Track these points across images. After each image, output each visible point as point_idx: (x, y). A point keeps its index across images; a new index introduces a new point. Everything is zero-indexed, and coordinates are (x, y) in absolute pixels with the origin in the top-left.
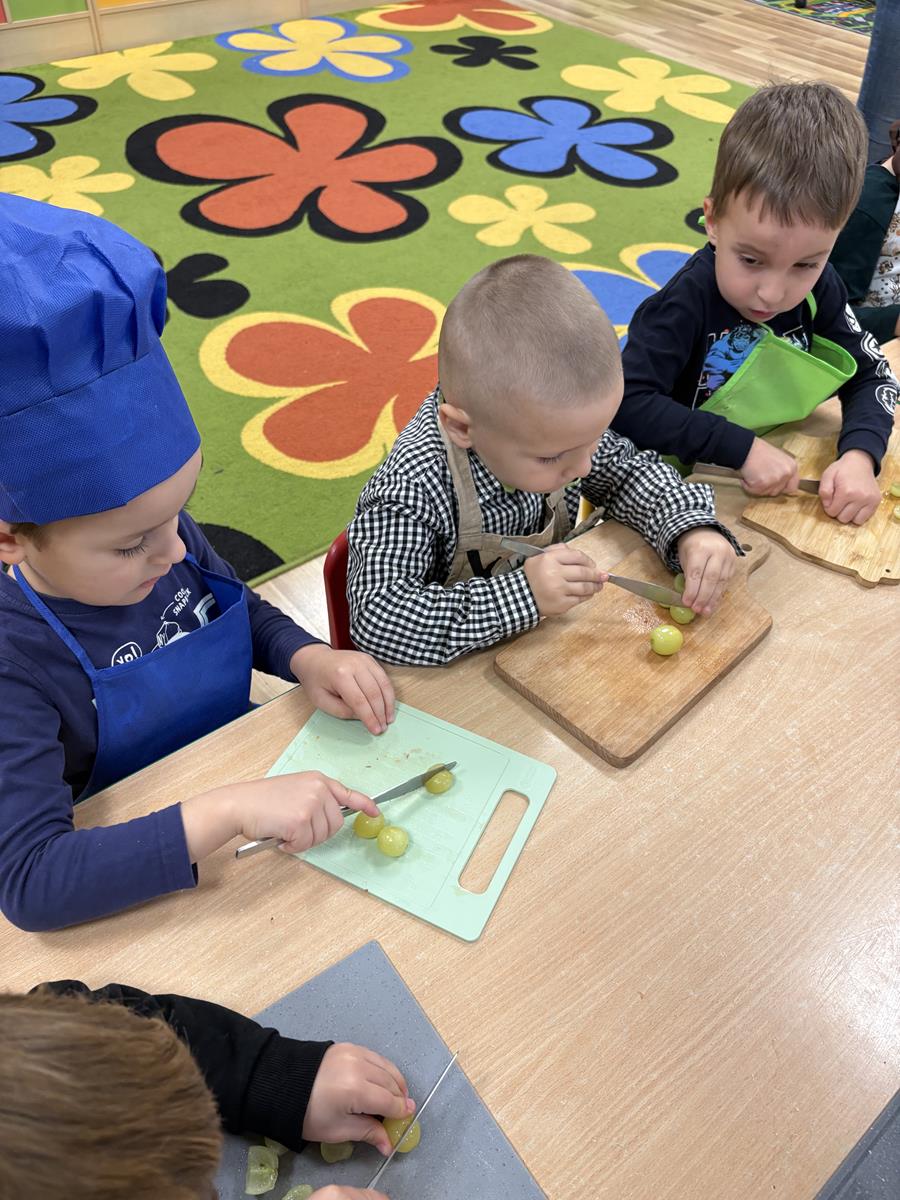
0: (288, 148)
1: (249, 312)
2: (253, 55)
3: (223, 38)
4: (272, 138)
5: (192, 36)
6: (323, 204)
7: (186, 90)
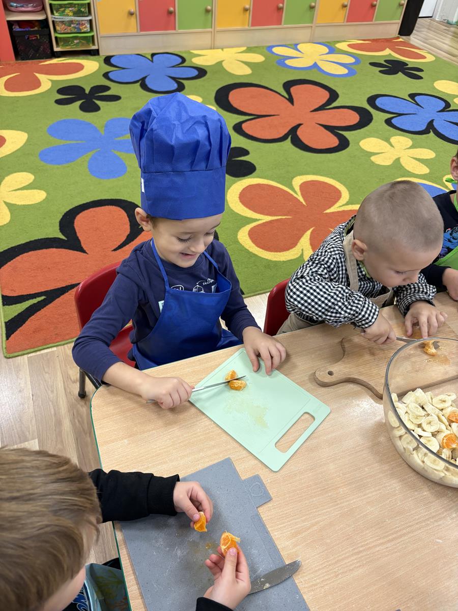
0: (289, 104)
1: (254, 178)
2: (282, 58)
3: (270, 48)
4: (283, 98)
5: (256, 46)
6: (300, 132)
7: (247, 71)
